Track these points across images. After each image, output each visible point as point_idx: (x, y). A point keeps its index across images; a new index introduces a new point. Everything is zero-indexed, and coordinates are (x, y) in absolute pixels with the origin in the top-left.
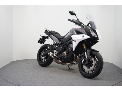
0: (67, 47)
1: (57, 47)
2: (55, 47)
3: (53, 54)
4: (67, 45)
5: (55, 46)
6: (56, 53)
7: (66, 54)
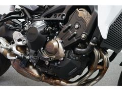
0: (65, 22)
1: (22, 20)
2: (15, 20)
3: (10, 46)
4: (65, 13)
5: (17, 18)
6: (21, 43)
7: (62, 50)
